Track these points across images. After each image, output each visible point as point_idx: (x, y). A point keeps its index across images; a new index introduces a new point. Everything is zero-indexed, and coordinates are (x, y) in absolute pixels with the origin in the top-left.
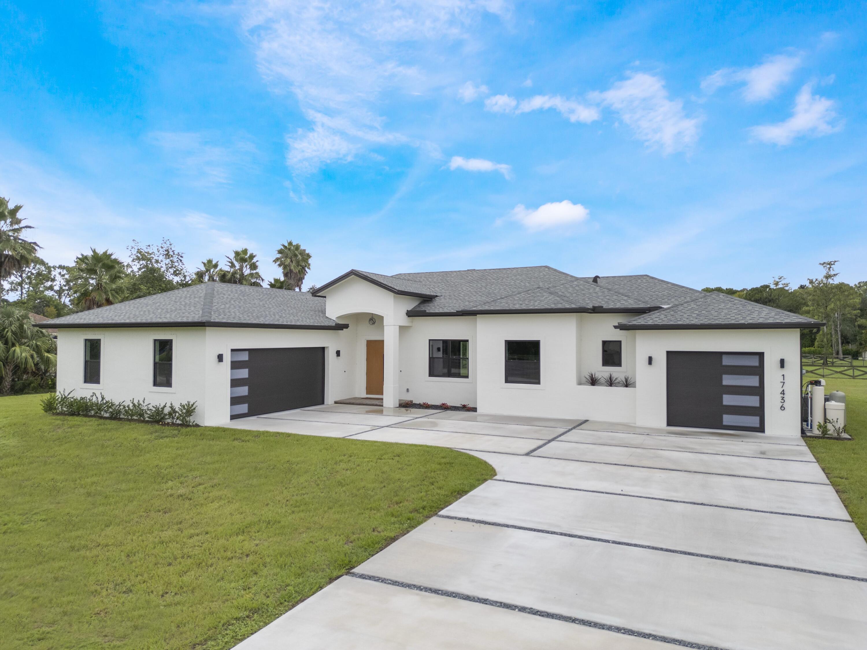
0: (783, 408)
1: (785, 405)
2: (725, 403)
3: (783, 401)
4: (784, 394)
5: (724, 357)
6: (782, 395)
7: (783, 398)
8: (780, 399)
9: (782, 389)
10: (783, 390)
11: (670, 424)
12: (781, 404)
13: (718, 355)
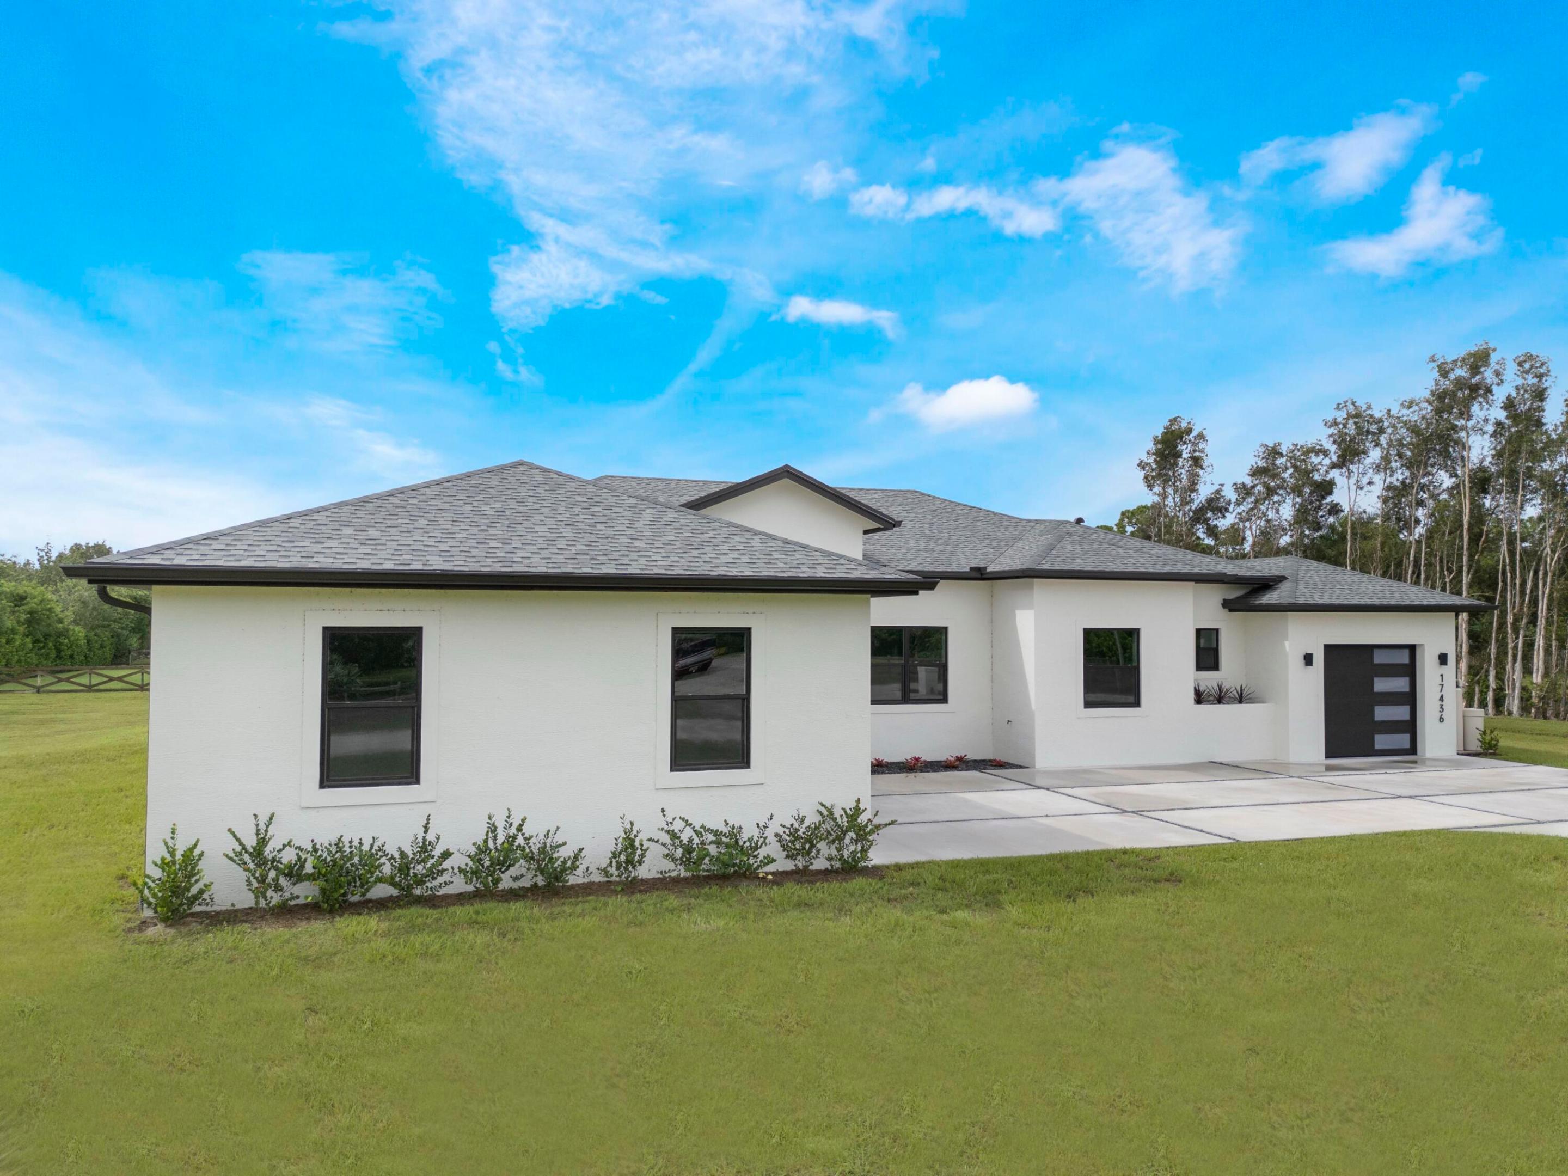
0: (1441, 720)
1: (1445, 715)
2: (1377, 718)
3: (1441, 710)
4: (1443, 701)
5: (1377, 653)
6: (1440, 703)
7: (1442, 707)
8: (1438, 708)
9: (1441, 694)
10: (1442, 696)
11: (1328, 756)
12: (1440, 714)
13: (1369, 649)
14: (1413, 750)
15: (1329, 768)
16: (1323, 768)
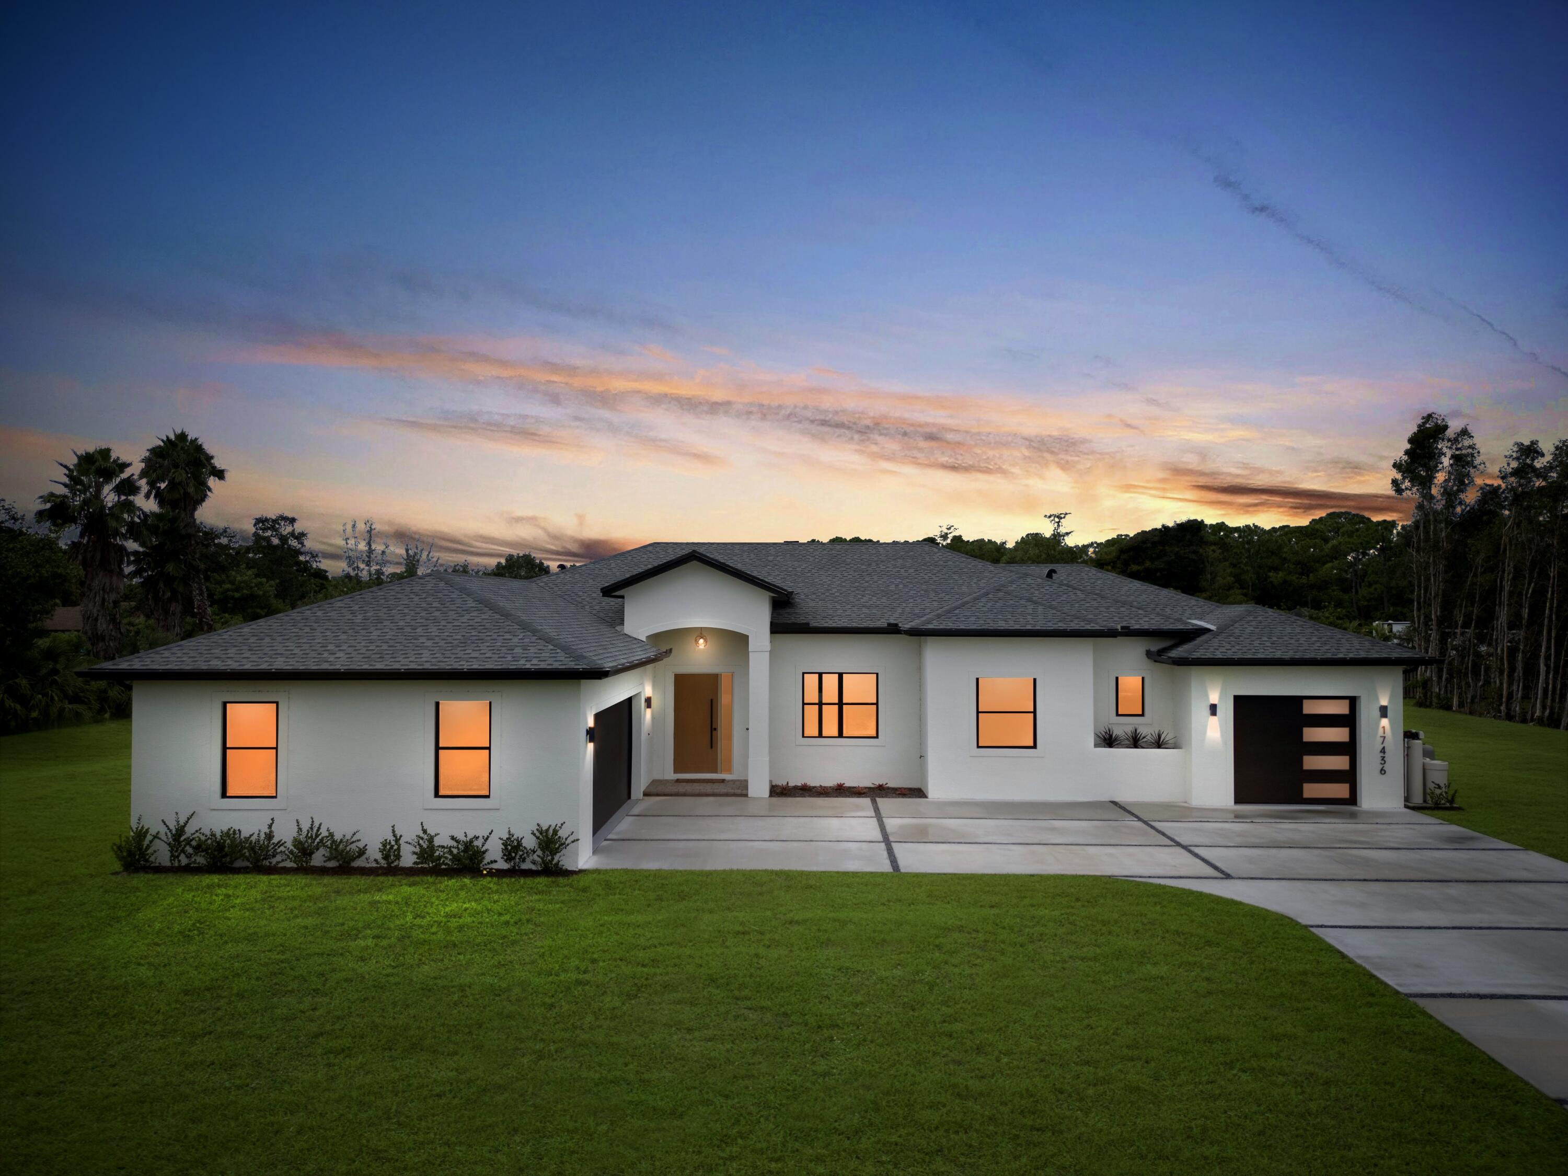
0: (1383, 772)
1: (1386, 767)
2: (1306, 766)
3: (1383, 762)
4: (1384, 752)
5: (1306, 703)
6: (1382, 755)
7: (1383, 759)
8: (1379, 760)
9: (1382, 746)
10: (1384, 748)
11: (1238, 800)
12: (1381, 766)
13: (1298, 701)
14: (1353, 799)
15: (1238, 817)
16: (1232, 816)
